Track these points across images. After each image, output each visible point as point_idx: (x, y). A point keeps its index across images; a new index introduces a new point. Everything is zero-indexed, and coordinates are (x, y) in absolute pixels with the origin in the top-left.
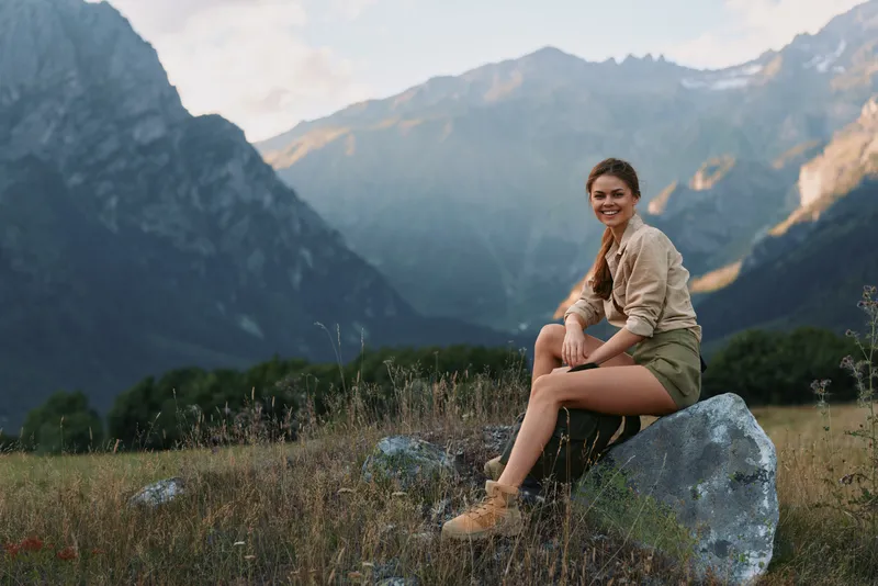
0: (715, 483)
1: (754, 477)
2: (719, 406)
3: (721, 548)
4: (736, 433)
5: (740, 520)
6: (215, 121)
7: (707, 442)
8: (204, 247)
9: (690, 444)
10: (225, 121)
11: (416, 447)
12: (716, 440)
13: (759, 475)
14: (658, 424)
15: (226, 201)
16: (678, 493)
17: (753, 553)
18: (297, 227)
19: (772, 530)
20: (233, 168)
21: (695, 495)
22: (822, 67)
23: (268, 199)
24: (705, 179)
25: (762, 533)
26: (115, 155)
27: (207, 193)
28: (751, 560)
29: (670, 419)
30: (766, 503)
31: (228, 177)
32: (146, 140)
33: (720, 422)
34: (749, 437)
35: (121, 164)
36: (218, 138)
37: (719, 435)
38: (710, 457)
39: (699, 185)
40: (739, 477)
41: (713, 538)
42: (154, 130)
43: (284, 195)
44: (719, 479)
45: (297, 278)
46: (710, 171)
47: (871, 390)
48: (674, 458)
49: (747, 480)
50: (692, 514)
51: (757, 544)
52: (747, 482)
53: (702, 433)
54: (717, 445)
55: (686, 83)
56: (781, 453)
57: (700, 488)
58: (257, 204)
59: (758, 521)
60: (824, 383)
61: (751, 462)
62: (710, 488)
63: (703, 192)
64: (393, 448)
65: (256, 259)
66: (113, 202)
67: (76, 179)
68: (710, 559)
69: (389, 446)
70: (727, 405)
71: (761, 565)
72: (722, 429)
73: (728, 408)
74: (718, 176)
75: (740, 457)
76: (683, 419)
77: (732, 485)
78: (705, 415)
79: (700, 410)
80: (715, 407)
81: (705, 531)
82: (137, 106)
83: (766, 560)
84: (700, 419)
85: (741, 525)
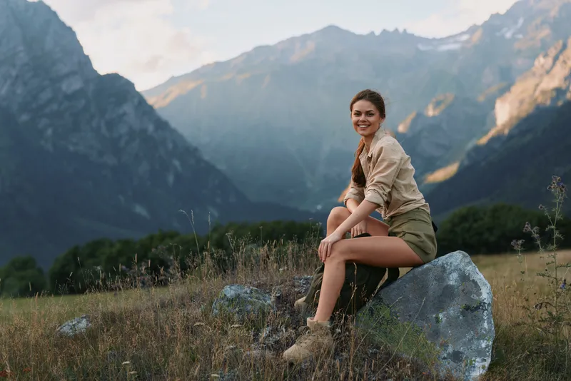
0: (451, 312)
1: (477, 308)
2: (452, 260)
3: (457, 356)
4: (464, 278)
5: (468, 337)
6: (115, 78)
7: (445, 284)
8: (110, 160)
9: (433, 286)
10: (122, 78)
11: (248, 292)
12: (451, 283)
13: (480, 306)
14: (411, 275)
15: (123, 130)
16: (427, 320)
17: (478, 359)
18: (170, 146)
19: (491, 343)
20: (128, 108)
21: (437, 320)
22: (508, 35)
23: (151, 128)
24: (434, 109)
25: (484, 345)
26: (50, 101)
27: (111, 125)
28: (476, 364)
29: (420, 269)
30: (486, 325)
31: (125, 114)
32: (69, 92)
33: (454, 271)
34: (473, 281)
35: (55, 107)
36: (117, 88)
37: (453, 279)
38: (447, 294)
39: (431, 112)
40: (467, 308)
41: (450, 350)
42: (75, 85)
43: (161, 125)
44: (453, 310)
45: (171, 179)
46: (437, 104)
47: (555, 246)
49: (473, 309)
50: (436, 334)
51: (480, 353)
52: (472, 311)
53: (441, 278)
54: (452, 287)
55: (421, 47)
56: (494, 293)
57: (441, 316)
58: (144, 131)
59: (481, 337)
60: (520, 242)
61: (475, 297)
62: (448, 316)
63: (434, 117)
64: (233, 292)
65: (144, 168)
66: (49, 132)
67: (24, 118)
68: (449, 364)
69: (230, 291)
70: (457, 258)
71: (483, 367)
72: (455, 275)
73: (458, 261)
74: (443, 107)
75: (467, 293)
76: (427, 268)
77: (462, 313)
78: (443, 266)
79: (440, 263)
80: (449, 260)
81: (444, 346)
82: (64, 69)
83: (487, 364)
84: (440, 269)
85: (470, 340)
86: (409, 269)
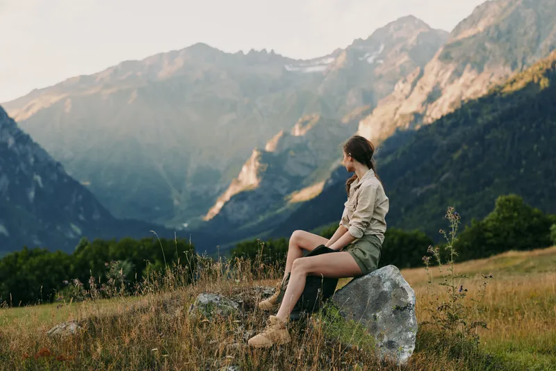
0: (385, 312)
1: (405, 308)
2: (386, 272)
3: (390, 345)
4: (395, 285)
5: (399, 330)
7: (380, 291)
9: (372, 292)
11: (218, 299)
12: (385, 289)
13: (408, 306)
14: (354, 283)
16: (366, 317)
17: (406, 346)
19: (415, 334)
21: (375, 317)
22: (370, 60)
23: (11, 141)
24: (301, 129)
25: (410, 336)
28: (405, 350)
29: (361, 279)
30: (411, 321)
33: (387, 280)
34: (402, 287)
37: (386, 287)
38: (382, 298)
39: (297, 132)
40: (398, 308)
41: (385, 340)
43: (22, 138)
44: (387, 310)
45: (32, 194)
46: (304, 124)
47: (452, 261)
48: (364, 299)
49: (401, 309)
50: (374, 328)
51: (407, 341)
52: (401, 310)
53: (377, 286)
54: (386, 292)
56: (416, 297)
57: (378, 315)
58: (4, 144)
59: (408, 330)
60: (429, 258)
61: (404, 300)
62: (383, 315)
63: (300, 137)
65: (3, 182)
68: (386, 351)
69: (204, 298)
70: (390, 271)
71: (410, 352)
72: (388, 284)
73: (391, 273)
74: (309, 127)
75: (397, 297)
76: (368, 279)
77: (394, 312)
78: (379, 277)
79: (377, 274)
80: (384, 272)
81: (381, 336)
83: (412, 349)
84: (377, 279)
85: (400, 332)
86: (352, 278)
